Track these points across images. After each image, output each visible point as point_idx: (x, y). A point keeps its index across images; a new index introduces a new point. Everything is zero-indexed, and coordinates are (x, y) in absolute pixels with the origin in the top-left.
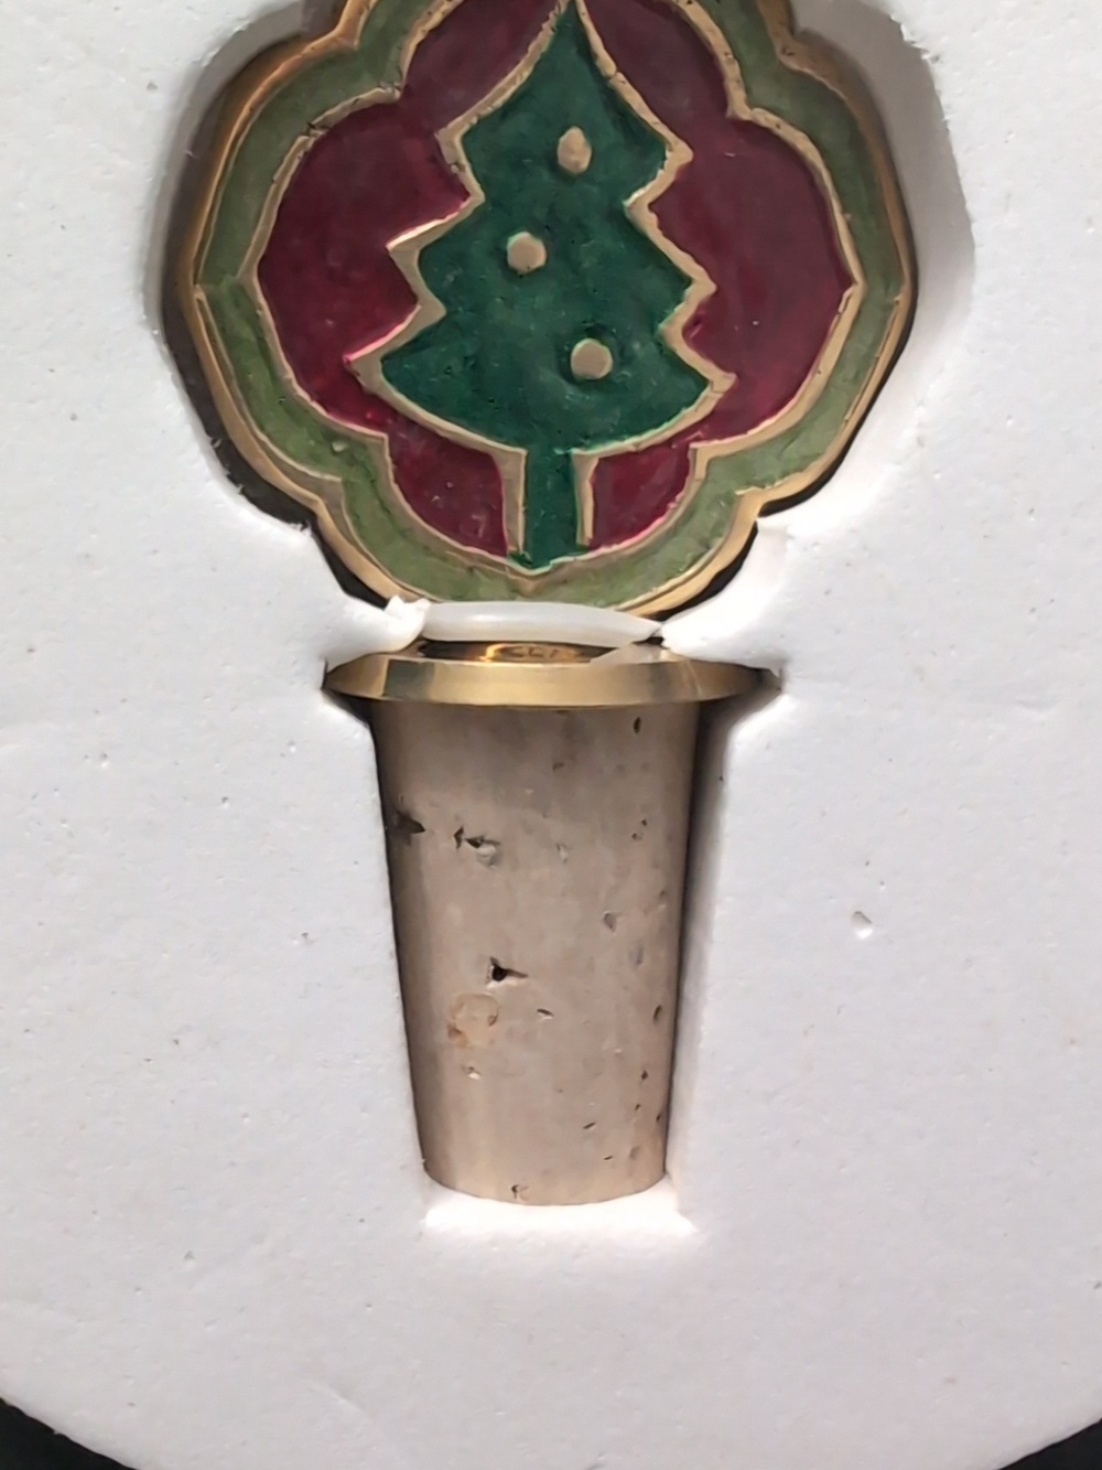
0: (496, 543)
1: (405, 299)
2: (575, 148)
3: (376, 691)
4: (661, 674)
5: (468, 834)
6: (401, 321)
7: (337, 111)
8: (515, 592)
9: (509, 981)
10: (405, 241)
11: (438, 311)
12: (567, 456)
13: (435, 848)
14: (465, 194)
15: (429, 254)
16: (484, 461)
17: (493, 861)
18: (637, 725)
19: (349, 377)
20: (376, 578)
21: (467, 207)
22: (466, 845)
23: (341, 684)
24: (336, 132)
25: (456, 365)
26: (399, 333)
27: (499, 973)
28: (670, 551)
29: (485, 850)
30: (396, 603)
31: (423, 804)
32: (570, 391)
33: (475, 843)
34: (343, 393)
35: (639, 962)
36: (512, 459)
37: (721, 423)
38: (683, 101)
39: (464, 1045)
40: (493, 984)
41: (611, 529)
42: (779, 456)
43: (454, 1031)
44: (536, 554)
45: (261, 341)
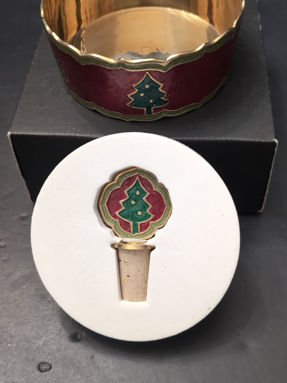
0: (130, 232)
1: (121, 207)
2: (138, 193)
3: (116, 247)
4: (146, 246)
5: (125, 262)
6: (121, 209)
7: (114, 189)
8: (132, 237)
9: (129, 277)
10: (121, 202)
11: (124, 208)
12: (137, 223)
13: (122, 263)
14: (127, 197)
15: (123, 203)
16: (128, 223)
17: (127, 264)
18: (142, 251)
19: (115, 215)
20: (118, 235)
21: (127, 198)
22: (125, 263)
23: (113, 246)
24: (114, 191)
25: (126, 213)
26: (120, 210)
27: (128, 276)
28: (148, 233)
29: (127, 263)
30: (120, 237)
31: (121, 258)
32: (138, 216)
33: (126, 263)
34: (115, 217)
35: (143, 276)
36: (131, 223)
37: (154, 219)
38: (149, 189)
39: (125, 284)
40: (128, 277)
41: (141, 231)
42: (159, 223)
43: (124, 282)
44: (134, 233)
45: (107, 211)
